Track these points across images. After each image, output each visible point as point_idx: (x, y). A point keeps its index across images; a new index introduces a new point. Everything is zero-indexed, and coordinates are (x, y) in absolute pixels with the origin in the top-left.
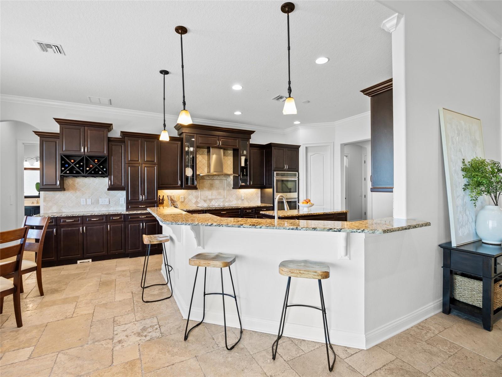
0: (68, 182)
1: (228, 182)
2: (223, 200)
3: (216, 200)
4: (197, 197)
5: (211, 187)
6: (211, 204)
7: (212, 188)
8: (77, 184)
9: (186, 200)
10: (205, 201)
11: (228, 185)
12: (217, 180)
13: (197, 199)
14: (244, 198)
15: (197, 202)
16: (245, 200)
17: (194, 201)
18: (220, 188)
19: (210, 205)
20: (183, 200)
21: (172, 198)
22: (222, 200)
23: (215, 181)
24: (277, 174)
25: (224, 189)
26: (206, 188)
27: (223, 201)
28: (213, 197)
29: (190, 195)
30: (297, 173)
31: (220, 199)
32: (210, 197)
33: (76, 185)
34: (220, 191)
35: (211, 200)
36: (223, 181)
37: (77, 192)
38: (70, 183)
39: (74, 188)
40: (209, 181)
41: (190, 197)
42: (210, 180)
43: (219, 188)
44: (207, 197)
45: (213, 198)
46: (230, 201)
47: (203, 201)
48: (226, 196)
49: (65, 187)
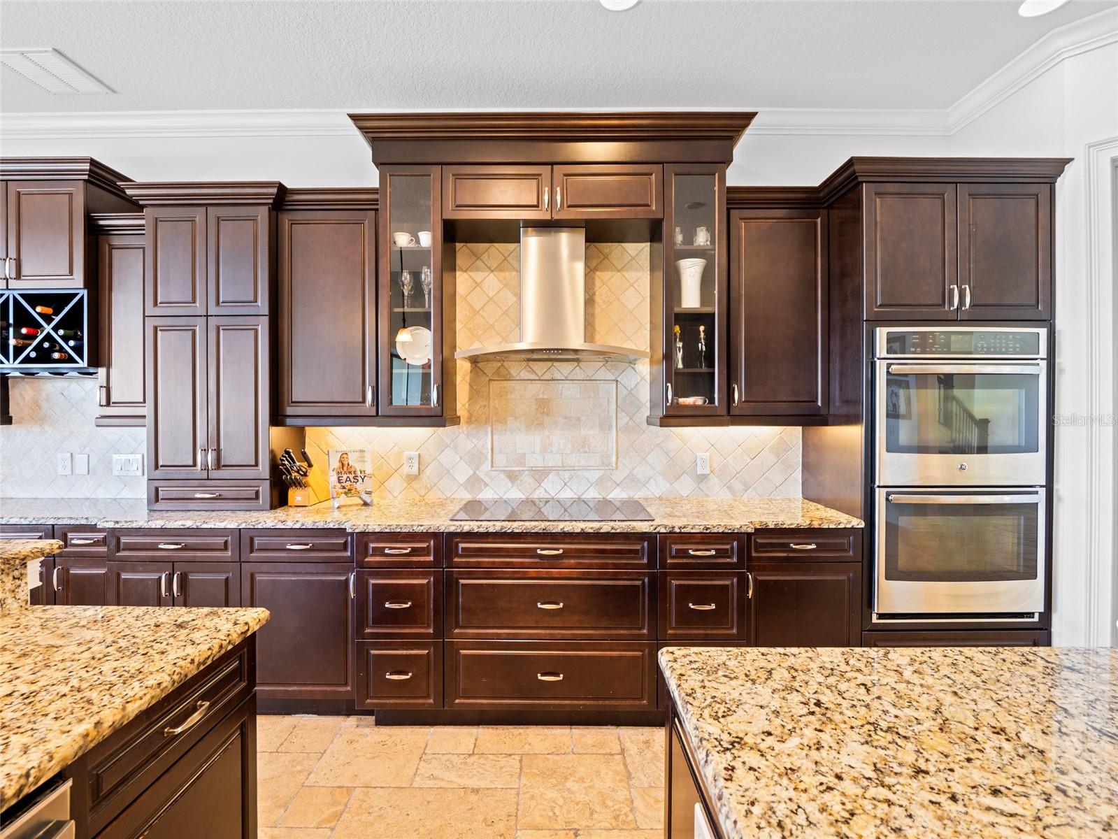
0: (21, 394)
1: (625, 392)
2: (602, 472)
3: (567, 475)
4: (475, 459)
5: (542, 413)
6: (539, 494)
7: (546, 419)
8: (47, 400)
9: (428, 471)
10: (512, 476)
11: (626, 403)
12: (567, 384)
13: (478, 468)
14: (707, 471)
15: (474, 481)
16: (714, 479)
17: (463, 473)
18: (583, 418)
19: (535, 496)
20: (415, 470)
21: (352, 460)
22: (595, 475)
23: (560, 385)
24: (896, 343)
25: (604, 425)
26: (516, 418)
27: (599, 482)
28: (553, 460)
29: (448, 446)
30: (1043, 332)
31: (586, 469)
32: (535, 461)
33: (44, 405)
34: (584, 432)
35: (540, 474)
36: (602, 385)
37: (46, 427)
38: (27, 399)
39: (38, 417)
40: (530, 386)
41: (448, 457)
42: (537, 385)
43: (579, 419)
44: (521, 459)
45: (550, 464)
46: (632, 480)
47: (503, 476)
48: (614, 459)
49: (12, 413)
